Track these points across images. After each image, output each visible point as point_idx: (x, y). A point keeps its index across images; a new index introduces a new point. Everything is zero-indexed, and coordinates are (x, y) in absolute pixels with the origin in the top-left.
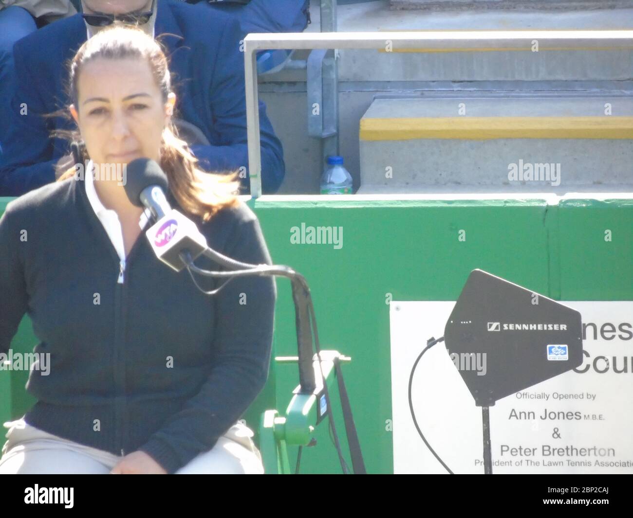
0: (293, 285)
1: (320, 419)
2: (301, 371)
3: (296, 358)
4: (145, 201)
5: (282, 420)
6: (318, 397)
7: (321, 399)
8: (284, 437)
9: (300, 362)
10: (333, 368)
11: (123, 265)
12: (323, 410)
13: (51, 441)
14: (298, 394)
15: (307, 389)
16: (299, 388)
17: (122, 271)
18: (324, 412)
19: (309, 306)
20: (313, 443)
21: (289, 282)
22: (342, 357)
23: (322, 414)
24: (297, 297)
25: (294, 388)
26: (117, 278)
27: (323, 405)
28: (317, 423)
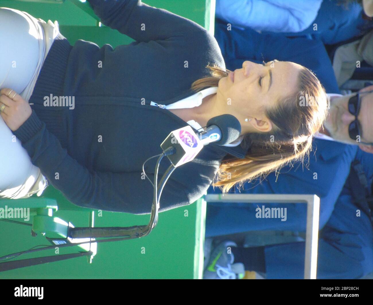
0: (144, 226)
1: (51, 240)
2: (84, 228)
3: (93, 226)
4: (211, 128)
5: (50, 213)
6: (65, 240)
7: (64, 242)
8: (38, 215)
9: (90, 228)
10: (85, 250)
11: (162, 106)
12: (56, 242)
13: (44, 52)
14: (68, 226)
15: (71, 232)
16: (72, 226)
17: (159, 105)
18: (55, 243)
19: (129, 237)
20: (34, 234)
21: (147, 224)
22: (92, 257)
23: (53, 241)
24: (135, 229)
25: (72, 223)
26: (154, 101)
27: (60, 243)
28: (47, 238)
